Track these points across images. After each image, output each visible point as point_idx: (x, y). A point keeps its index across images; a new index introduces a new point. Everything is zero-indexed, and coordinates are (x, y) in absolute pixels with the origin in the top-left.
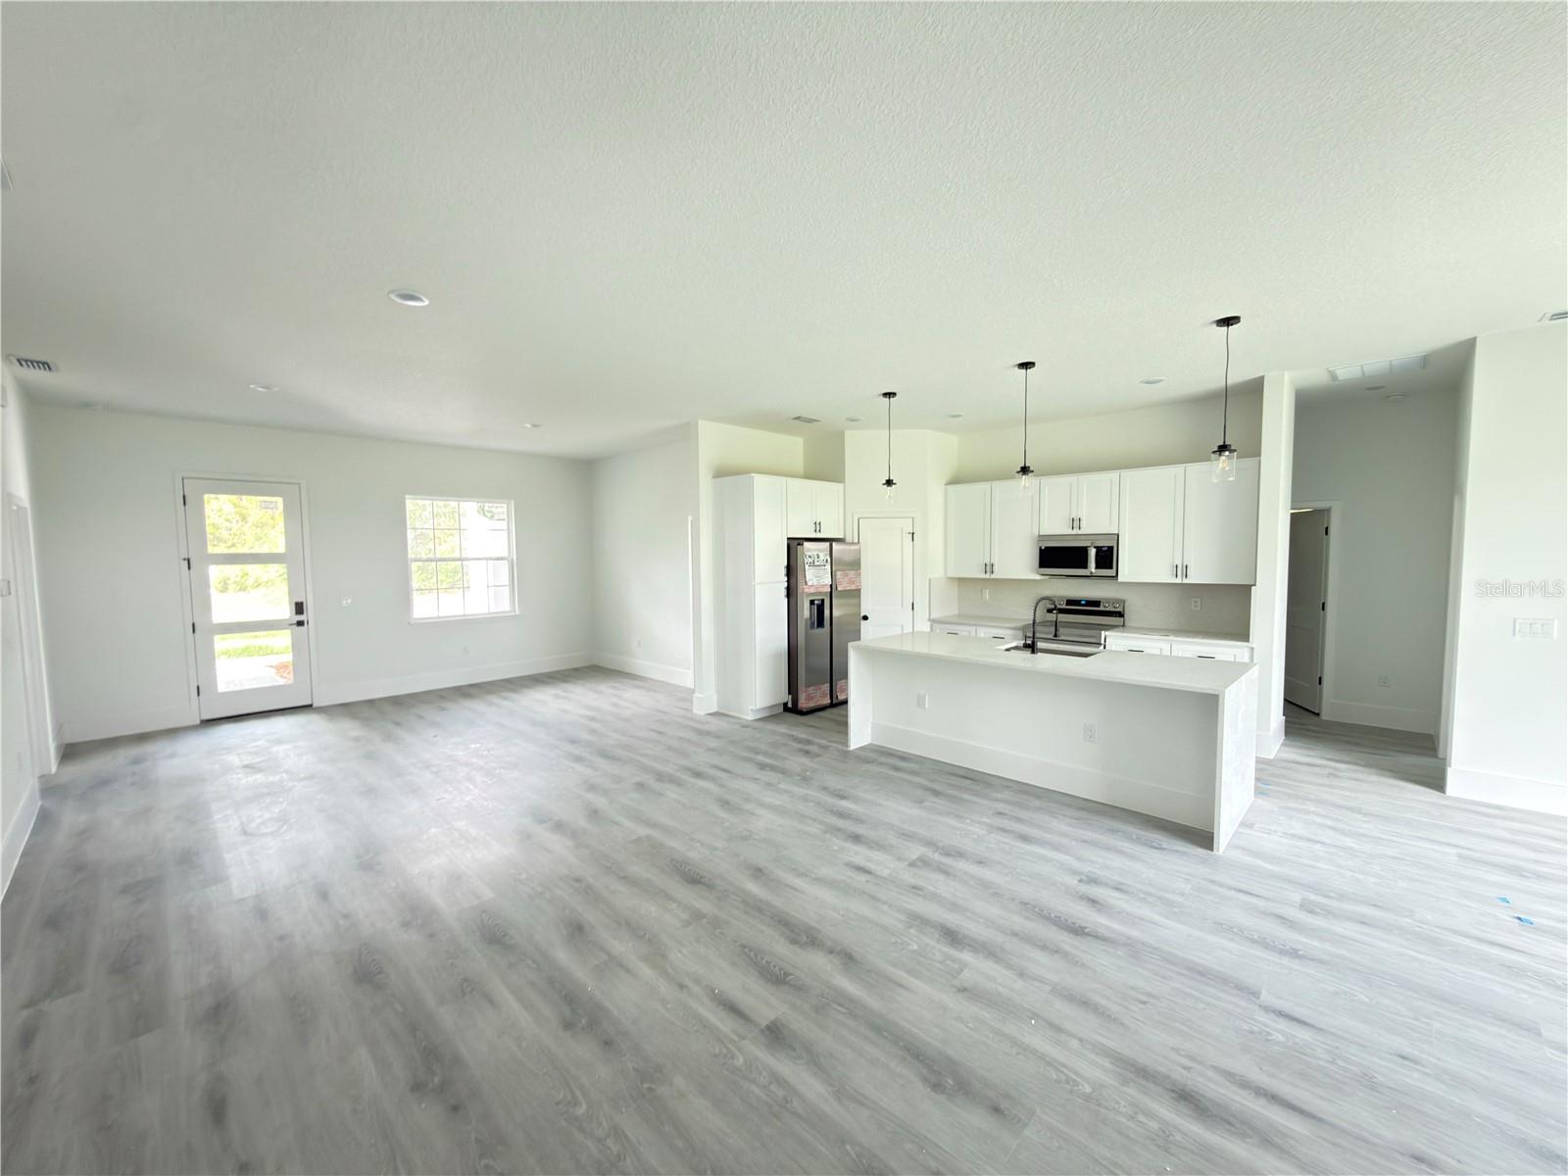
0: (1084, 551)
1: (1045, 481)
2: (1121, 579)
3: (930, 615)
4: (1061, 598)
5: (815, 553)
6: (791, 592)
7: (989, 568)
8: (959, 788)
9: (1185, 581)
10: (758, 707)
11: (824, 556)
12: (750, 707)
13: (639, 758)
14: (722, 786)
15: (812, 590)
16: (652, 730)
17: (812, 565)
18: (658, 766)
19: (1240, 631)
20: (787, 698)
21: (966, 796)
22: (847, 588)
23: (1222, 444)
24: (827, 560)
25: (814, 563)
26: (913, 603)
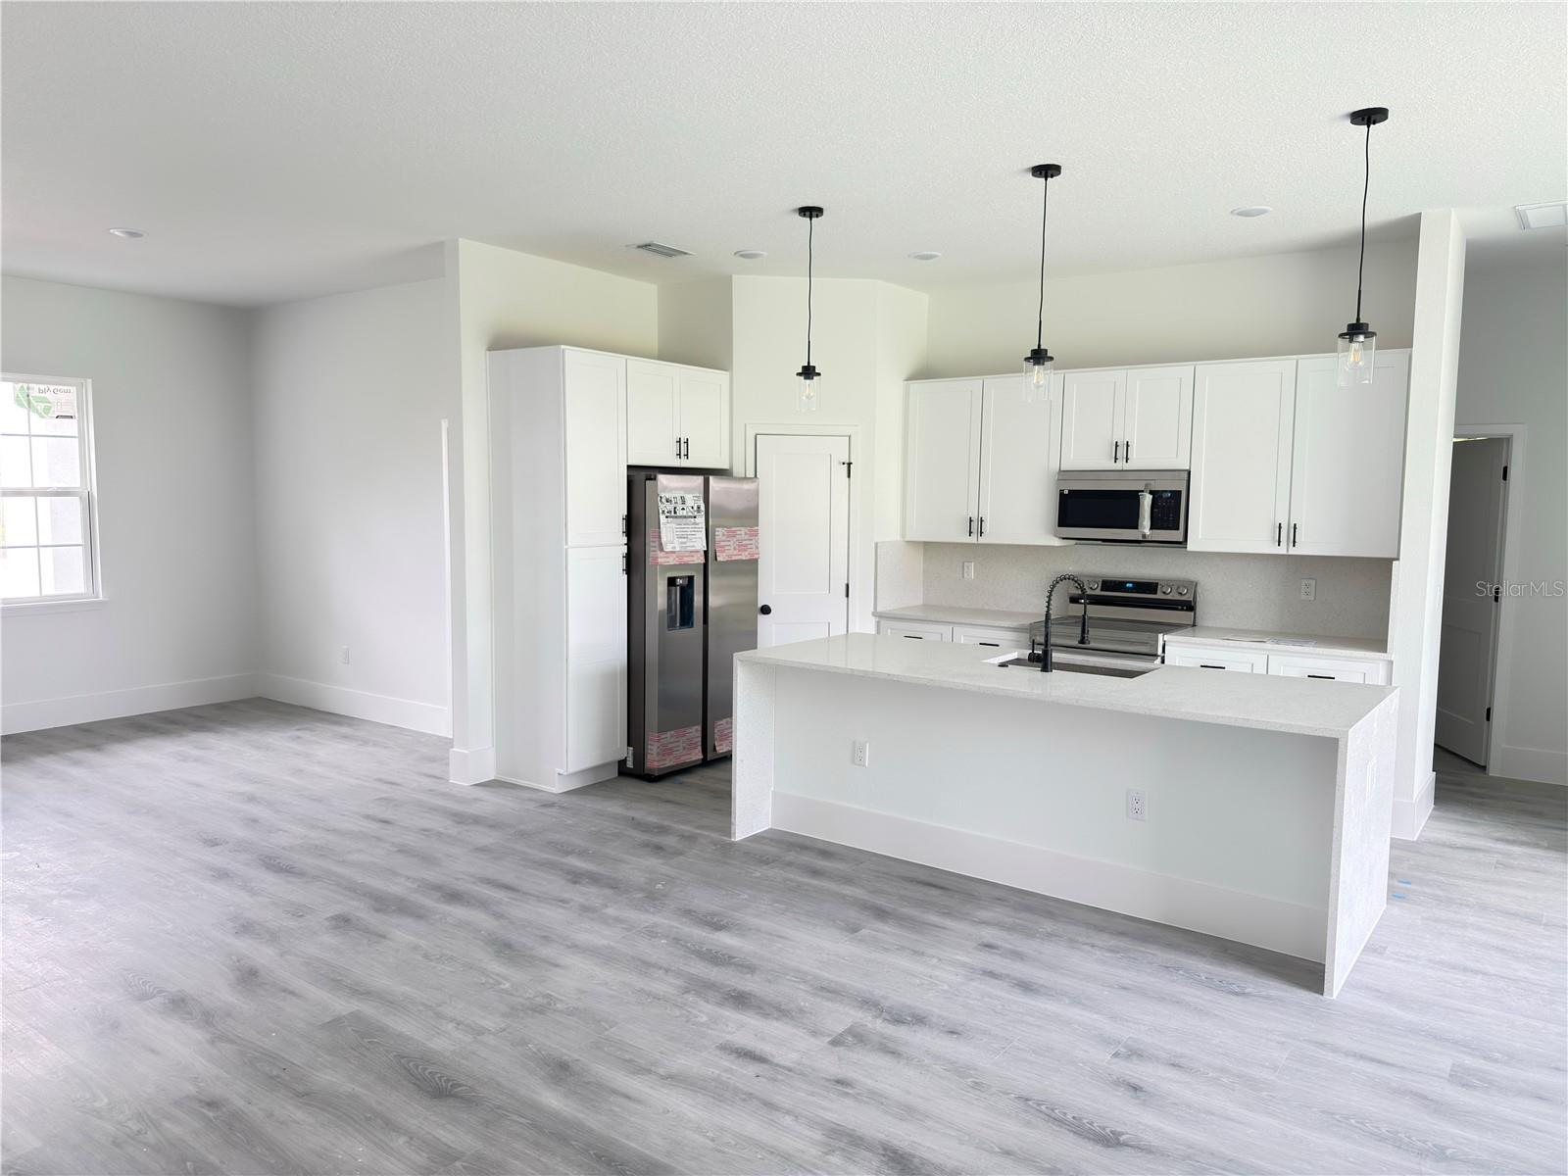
0: (1133, 497)
1: (1075, 377)
2: (1191, 546)
3: (875, 608)
4: (1093, 578)
5: (678, 495)
6: (634, 564)
7: (976, 525)
8: (921, 904)
9: (1293, 551)
10: (571, 770)
11: (694, 500)
12: (558, 770)
14: (498, 916)
15: (672, 560)
16: (368, 817)
17: (673, 515)
18: (378, 884)
20: (622, 751)
21: (933, 918)
22: (734, 558)
23: (1355, 322)
24: (699, 507)
25: (675, 513)
26: (848, 586)
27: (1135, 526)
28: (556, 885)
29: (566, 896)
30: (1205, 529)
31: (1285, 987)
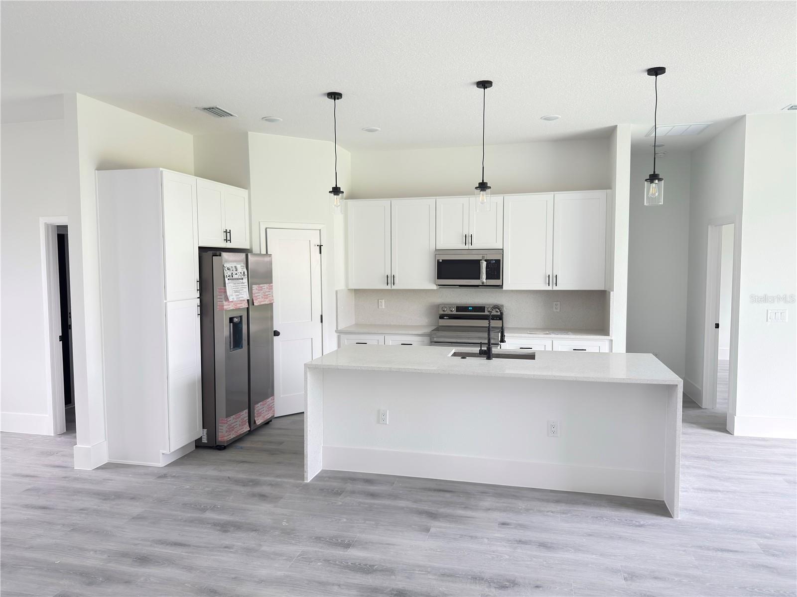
0: (477, 263)
2: (505, 288)
3: (337, 328)
5: (233, 266)
7: (390, 279)
8: (448, 504)
9: (555, 288)
10: (172, 450)
11: (241, 268)
13: (28, 554)
14: (189, 569)
15: (231, 307)
17: (231, 278)
19: (601, 328)
20: (200, 433)
21: (461, 512)
22: (262, 303)
23: (653, 173)
24: (244, 273)
25: (232, 277)
26: (322, 316)
27: (478, 278)
28: (215, 537)
29: (227, 543)
30: (511, 278)
31: (654, 517)
